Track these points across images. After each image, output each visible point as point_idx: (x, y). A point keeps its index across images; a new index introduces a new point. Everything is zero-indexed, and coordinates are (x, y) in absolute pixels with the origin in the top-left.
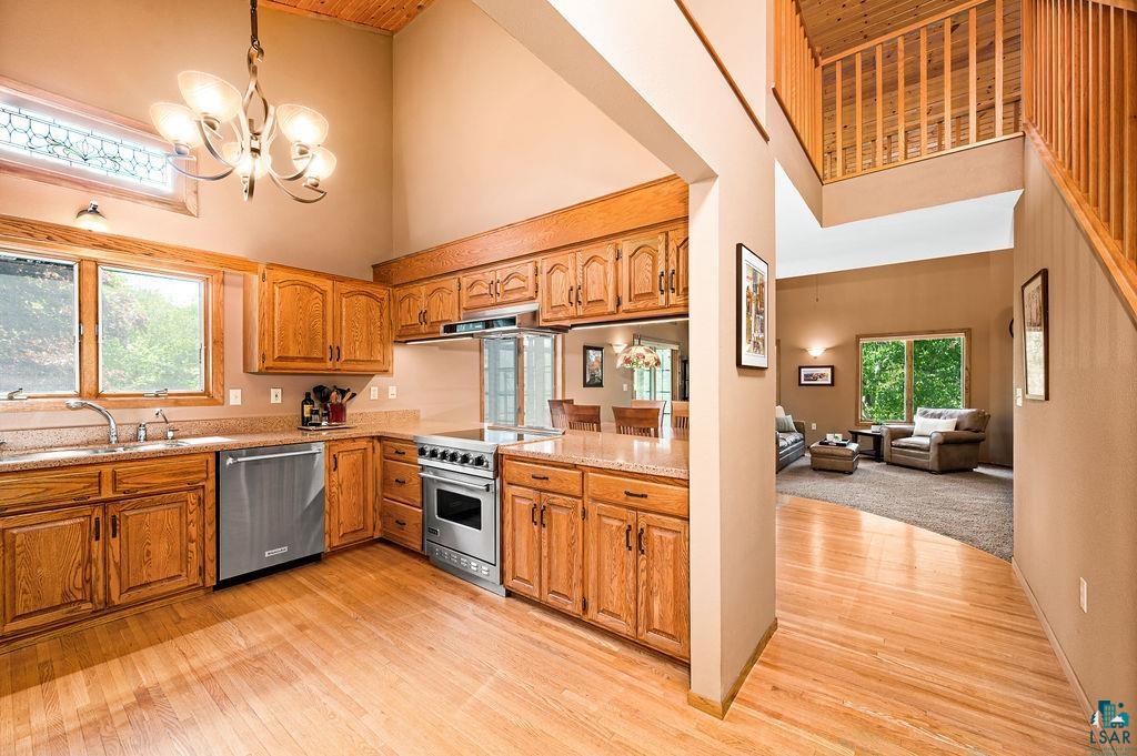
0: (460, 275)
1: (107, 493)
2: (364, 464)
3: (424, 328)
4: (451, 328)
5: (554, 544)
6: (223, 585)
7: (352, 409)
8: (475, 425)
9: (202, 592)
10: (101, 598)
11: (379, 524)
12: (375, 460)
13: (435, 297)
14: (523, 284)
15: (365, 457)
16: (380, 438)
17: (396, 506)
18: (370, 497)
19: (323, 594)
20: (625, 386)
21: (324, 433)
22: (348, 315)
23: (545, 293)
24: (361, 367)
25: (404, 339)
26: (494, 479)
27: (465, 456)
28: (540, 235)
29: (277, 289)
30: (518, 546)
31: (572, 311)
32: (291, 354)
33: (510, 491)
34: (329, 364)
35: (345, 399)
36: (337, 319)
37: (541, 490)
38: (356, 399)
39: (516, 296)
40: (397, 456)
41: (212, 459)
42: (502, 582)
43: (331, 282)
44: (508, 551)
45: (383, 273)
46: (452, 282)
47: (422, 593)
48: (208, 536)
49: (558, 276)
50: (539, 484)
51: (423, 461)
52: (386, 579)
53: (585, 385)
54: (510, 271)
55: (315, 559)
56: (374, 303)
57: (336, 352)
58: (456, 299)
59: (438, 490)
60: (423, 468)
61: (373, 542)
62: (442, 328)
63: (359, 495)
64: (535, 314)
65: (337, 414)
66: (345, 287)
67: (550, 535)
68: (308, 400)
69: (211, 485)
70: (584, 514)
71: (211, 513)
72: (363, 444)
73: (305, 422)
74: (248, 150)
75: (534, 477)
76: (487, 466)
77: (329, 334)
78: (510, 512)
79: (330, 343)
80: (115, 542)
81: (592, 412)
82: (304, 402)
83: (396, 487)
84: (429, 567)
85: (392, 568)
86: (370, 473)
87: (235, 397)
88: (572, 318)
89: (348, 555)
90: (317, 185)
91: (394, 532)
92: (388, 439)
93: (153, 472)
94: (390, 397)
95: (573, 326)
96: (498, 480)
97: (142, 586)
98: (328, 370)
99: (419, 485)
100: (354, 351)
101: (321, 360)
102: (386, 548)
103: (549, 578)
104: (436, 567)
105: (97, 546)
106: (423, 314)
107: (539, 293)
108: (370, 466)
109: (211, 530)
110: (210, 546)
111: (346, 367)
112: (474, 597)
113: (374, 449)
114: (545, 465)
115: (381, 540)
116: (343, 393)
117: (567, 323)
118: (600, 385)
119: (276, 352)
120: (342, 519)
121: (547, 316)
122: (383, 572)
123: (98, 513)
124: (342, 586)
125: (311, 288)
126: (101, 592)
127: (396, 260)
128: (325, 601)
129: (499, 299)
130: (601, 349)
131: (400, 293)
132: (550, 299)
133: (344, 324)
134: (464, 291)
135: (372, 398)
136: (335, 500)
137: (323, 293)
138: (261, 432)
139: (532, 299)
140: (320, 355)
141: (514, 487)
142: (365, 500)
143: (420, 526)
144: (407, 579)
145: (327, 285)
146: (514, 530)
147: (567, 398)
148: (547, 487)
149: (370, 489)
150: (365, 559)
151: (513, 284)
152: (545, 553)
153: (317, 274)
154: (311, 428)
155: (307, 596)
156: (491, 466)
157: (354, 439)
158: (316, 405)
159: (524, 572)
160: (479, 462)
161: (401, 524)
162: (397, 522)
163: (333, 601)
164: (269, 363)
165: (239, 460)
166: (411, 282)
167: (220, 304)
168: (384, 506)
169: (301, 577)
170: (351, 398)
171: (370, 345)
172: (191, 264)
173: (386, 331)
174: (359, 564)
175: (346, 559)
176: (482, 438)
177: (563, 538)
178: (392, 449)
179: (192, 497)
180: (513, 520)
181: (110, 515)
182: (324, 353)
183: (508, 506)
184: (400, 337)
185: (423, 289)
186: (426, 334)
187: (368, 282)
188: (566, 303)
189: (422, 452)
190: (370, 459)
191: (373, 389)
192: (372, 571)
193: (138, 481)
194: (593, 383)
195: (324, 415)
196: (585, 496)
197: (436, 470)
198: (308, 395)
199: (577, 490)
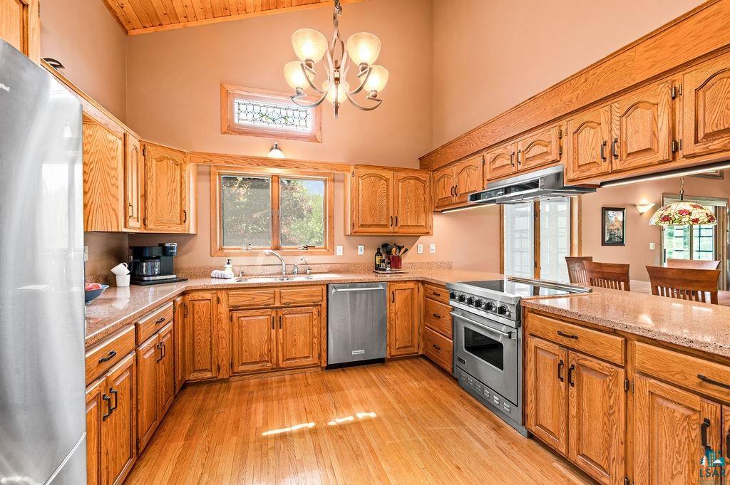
0: (484, 153)
1: (277, 304)
2: (412, 299)
3: (455, 199)
4: (476, 197)
5: (585, 406)
6: (330, 367)
7: (406, 260)
8: (495, 277)
9: (320, 369)
10: (275, 361)
11: (422, 345)
12: (420, 298)
13: (464, 174)
14: (545, 149)
15: (412, 294)
16: (423, 282)
17: (434, 333)
18: (416, 324)
19: (383, 389)
20: (651, 244)
21: (388, 276)
22: (402, 195)
23: (571, 153)
24: (412, 230)
25: (440, 210)
26: (517, 328)
27: (488, 304)
28: (564, 99)
29: (360, 180)
30: (541, 396)
31: (605, 166)
32: (368, 223)
33: (533, 342)
34: (391, 229)
35: (401, 253)
36: (396, 197)
37: (568, 348)
38: (409, 253)
39: (538, 162)
40: (434, 297)
41: (325, 288)
42: (524, 424)
43: (391, 172)
44: (530, 397)
45: (426, 162)
46: (477, 160)
47: (452, 410)
48: (323, 336)
49: (587, 134)
50: (566, 341)
51: (453, 303)
52: (426, 390)
53: (604, 243)
54: (531, 140)
55: (381, 361)
56: (421, 185)
57: (395, 221)
58: (481, 173)
59: (465, 328)
60: (454, 309)
61: (418, 356)
62: (469, 198)
63: (408, 322)
64: (559, 176)
65: (395, 263)
66: (402, 175)
67: (579, 396)
68: (378, 253)
69: (324, 304)
70: (628, 386)
71: (324, 322)
72: (411, 285)
73: (377, 267)
74: (332, 80)
75: (560, 333)
76: (510, 316)
77: (391, 208)
78: (533, 362)
79: (391, 214)
80: (281, 331)
81: (618, 270)
82: (377, 254)
83: (434, 320)
84: (457, 388)
85: (431, 381)
86: (416, 306)
87: (339, 250)
88: (606, 174)
89: (402, 362)
90: (376, 96)
91: (432, 353)
92: (428, 283)
93: (298, 293)
94: (431, 252)
95: (603, 184)
96: (520, 330)
97: (292, 359)
98: (390, 233)
99: (450, 322)
100: (407, 220)
101: (386, 226)
102: (426, 363)
103: (579, 439)
104: (464, 389)
105: (273, 332)
106: (455, 188)
107: (564, 155)
108: (416, 301)
109: (324, 332)
110: (324, 342)
111: (401, 230)
112: (497, 428)
113: (418, 289)
114: (573, 323)
115: (423, 356)
116: (400, 248)
117: (597, 181)
118: (621, 243)
119: (360, 221)
120: (397, 337)
121: (571, 176)
122: (424, 383)
123: (274, 314)
124: (396, 387)
125: (380, 177)
126: (275, 358)
127: (435, 151)
128: (384, 395)
129: (520, 167)
130: (622, 210)
131: (437, 175)
132: (576, 158)
133: (400, 199)
134: (487, 166)
135: (419, 252)
136: (393, 322)
137: (387, 180)
138: (353, 272)
139: (555, 161)
140: (386, 223)
141: (536, 339)
142: (413, 326)
143: (451, 353)
144: (442, 395)
145: (389, 175)
146: (536, 379)
147: (584, 255)
148: (576, 347)
149: (416, 319)
150: (413, 369)
151: (536, 150)
152: (573, 411)
153: (384, 168)
154: (380, 272)
155: (374, 389)
156: (514, 316)
157: (405, 281)
158: (383, 256)
159: (548, 421)
160: (502, 311)
161: (437, 348)
162: (434, 346)
163: (390, 398)
164: (356, 229)
165: (338, 290)
166: (446, 166)
167: (333, 194)
168: (425, 332)
169: (372, 374)
170: (405, 252)
171: (417, 214)
172: (316, 171)
173: (427, 204)
174: (407, 372)
175: (400, 365)
176: (501, 289)
177: (598, 404)
178: (430, 291)
179: (315, 310)
180: (536, 370)
181: (278, 317)
182: (388, 221)
183: (530, 356)
184: (437, 207)
185: (455, 169)
186: (456, 204)
187: (416, 170)
188: (599, 160)
189: (453, 296)
190: (416, 296)
191: (420, 245)
192: (416, 380)
193: (290, 298)
194: (613, 240)
195: (388, 263)
196: (629, 367)
197: (464, 312)
198: (379, 249)
199: (618, 357)
